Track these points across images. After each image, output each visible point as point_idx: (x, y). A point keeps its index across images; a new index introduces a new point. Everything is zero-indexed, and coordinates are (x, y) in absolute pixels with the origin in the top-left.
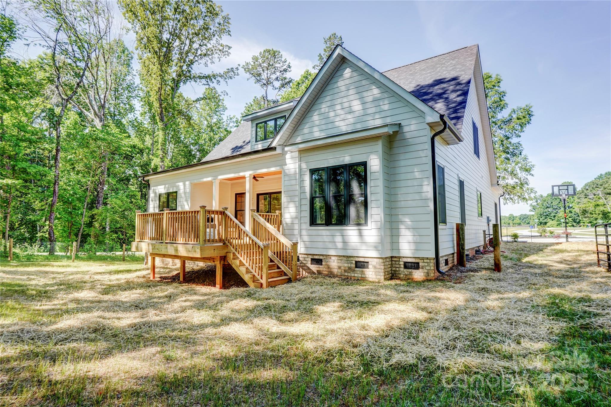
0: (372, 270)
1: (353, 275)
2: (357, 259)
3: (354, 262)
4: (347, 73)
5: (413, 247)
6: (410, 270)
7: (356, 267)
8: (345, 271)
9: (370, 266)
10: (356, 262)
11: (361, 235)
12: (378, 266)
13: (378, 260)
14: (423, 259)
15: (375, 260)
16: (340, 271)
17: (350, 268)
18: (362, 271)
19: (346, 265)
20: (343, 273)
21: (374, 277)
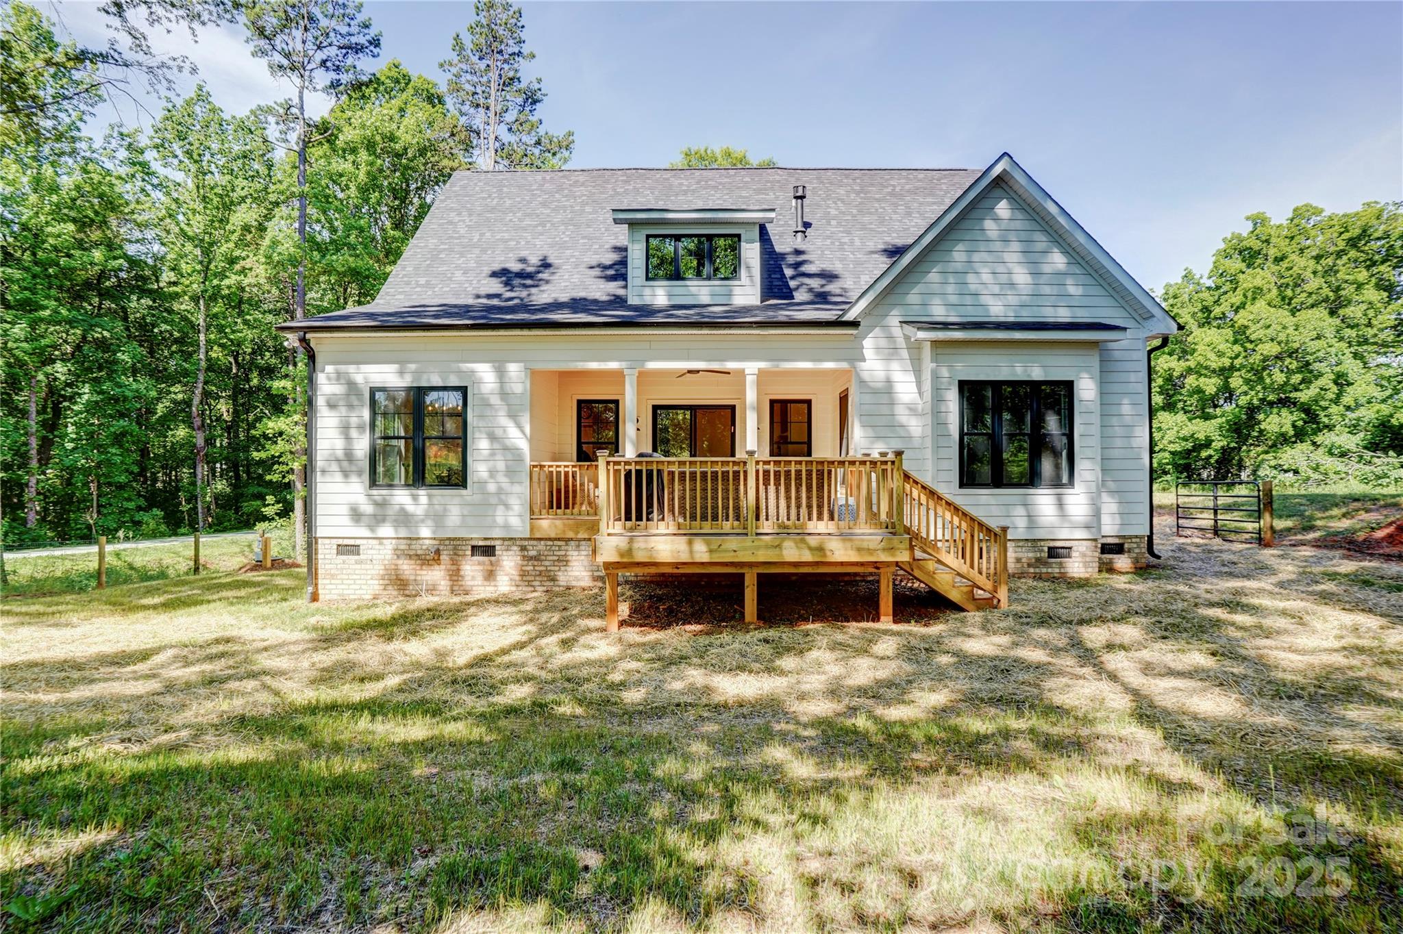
0: (1079, 559)
1: (1044, 570)
2: (1052, 544)
3: (1046, 549)
4: (1003, 208)
5: (1118, 520)
6: (1111, 556)
7: (1050, 556)
8: (1029, 565)
9: (1074, 554)
10: (1049, 548)
11: (1060, 504)
12: (1090, 553)
13: (1089, 543)
14: (1130, 537)
15: (1084, 543)
16: (1019, 565)
17: (1038, 560)
18: (1061, 563)
19: (1031, 555)
20: (1026, 569)
21: (1083, 570)
